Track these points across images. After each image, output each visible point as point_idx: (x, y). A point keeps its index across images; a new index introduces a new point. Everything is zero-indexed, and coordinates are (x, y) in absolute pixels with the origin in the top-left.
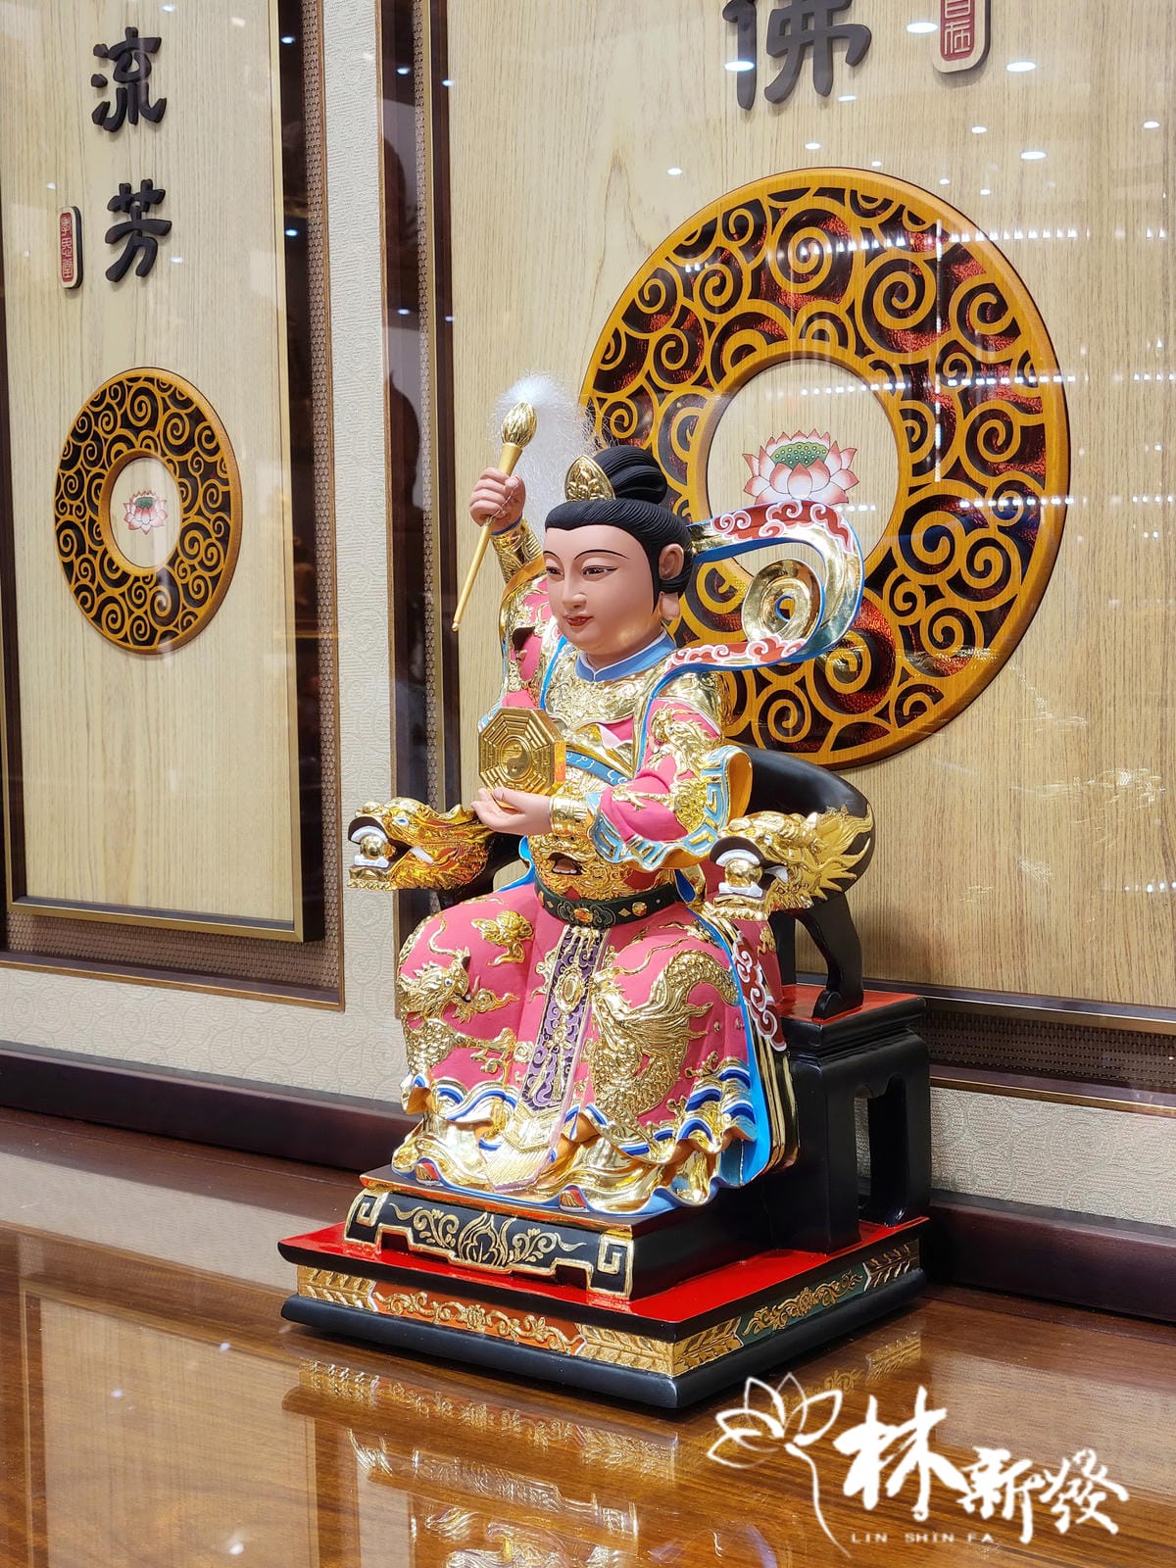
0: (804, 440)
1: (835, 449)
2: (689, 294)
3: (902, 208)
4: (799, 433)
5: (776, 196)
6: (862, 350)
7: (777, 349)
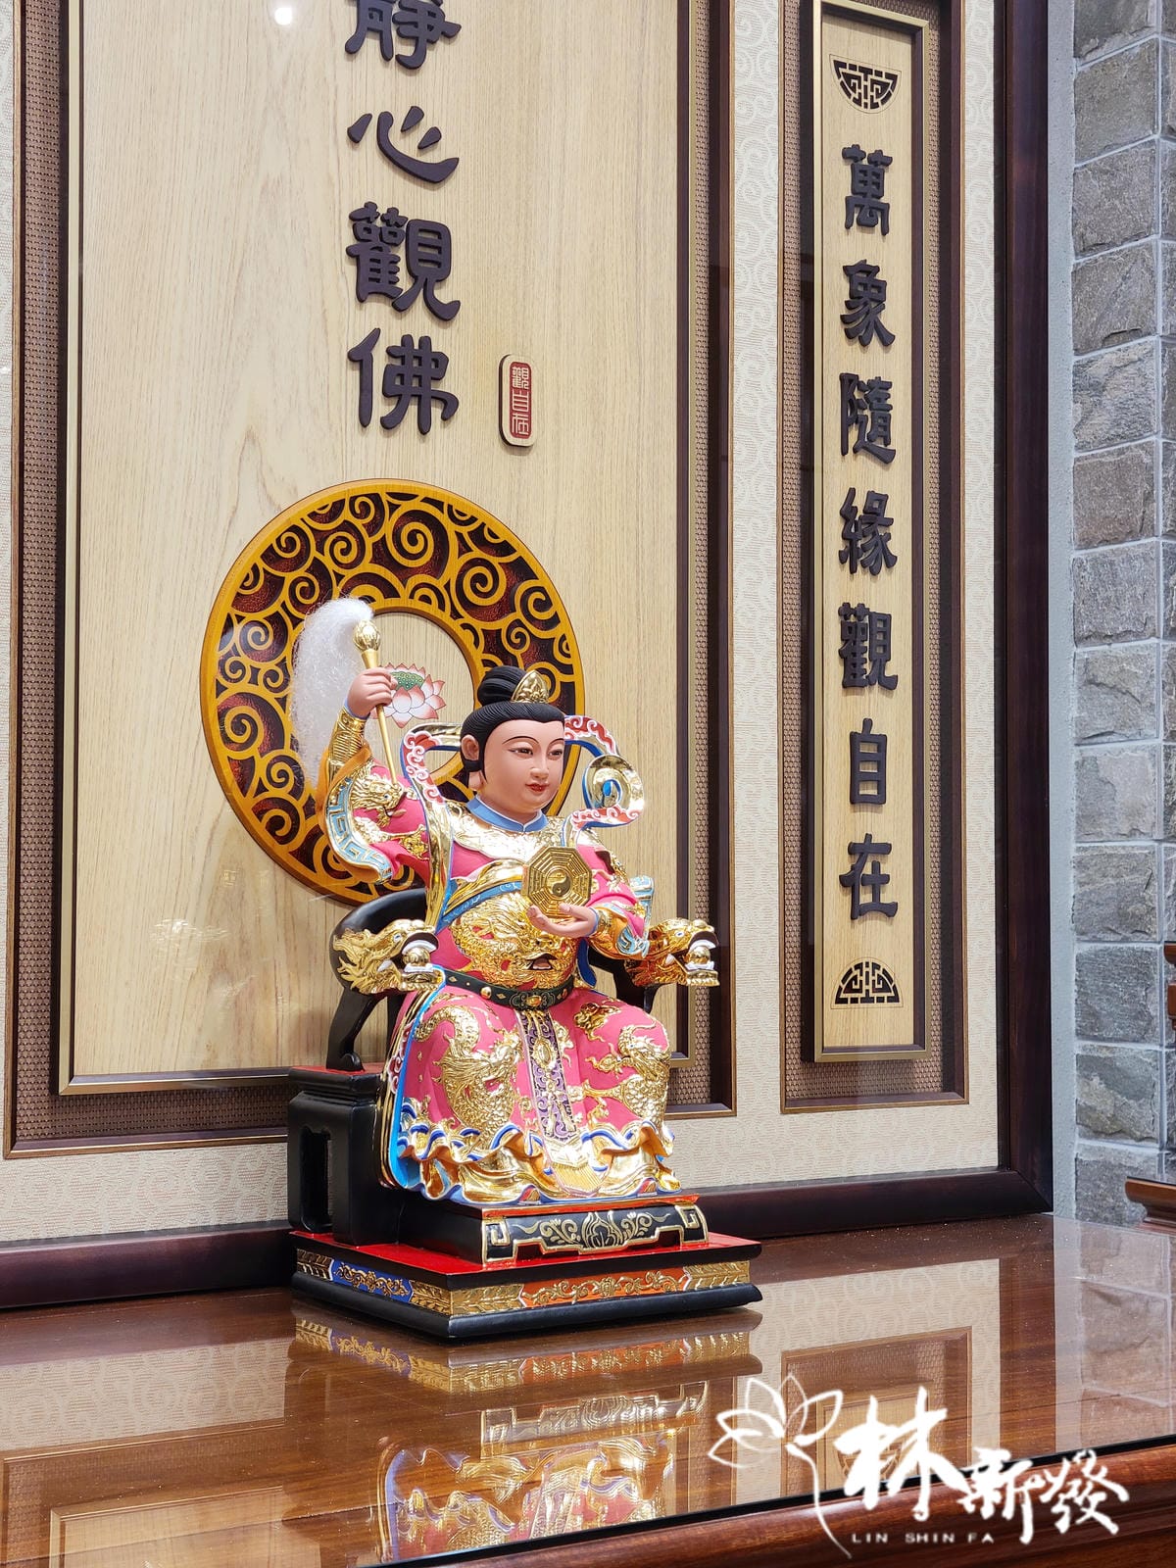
0: (406, 671)
1: (429, 680)
2: (320, 550)
3: (483, 525)
4: (402, 665)
5: (391, 494)
6: (455, 615)
7: (392, 602)
